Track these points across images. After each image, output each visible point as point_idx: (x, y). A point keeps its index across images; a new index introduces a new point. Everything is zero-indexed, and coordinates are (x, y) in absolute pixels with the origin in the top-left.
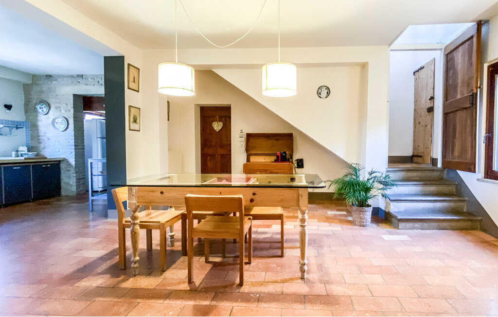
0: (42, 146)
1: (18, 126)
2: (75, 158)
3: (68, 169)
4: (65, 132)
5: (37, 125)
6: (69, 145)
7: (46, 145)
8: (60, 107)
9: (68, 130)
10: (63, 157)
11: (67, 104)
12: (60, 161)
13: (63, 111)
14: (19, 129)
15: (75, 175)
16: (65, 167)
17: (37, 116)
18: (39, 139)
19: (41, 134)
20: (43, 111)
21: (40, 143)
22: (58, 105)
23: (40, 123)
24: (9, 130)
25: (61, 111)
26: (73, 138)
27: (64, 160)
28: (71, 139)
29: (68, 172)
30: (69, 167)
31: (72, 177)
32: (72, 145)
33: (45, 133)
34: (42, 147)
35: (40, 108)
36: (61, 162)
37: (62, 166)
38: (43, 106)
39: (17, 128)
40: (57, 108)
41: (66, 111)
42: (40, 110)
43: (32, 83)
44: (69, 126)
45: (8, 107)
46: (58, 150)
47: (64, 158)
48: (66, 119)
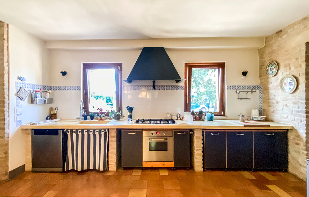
0: (271, 109)
1: (253, 90)
2: (306, 129)
3: (297, 141)
4: (294, 94)
5: (268, 88)
6: (298, 112)
7: (275, 109)
8: (289, 64)
9: (298, 91)
10: (292, 125)
11: (297, 59)
12: (287, 130)
13: (292, 68)
14: (253, 93)
15: (306, 152)
16: (294, 139)
17: (268, 78)
18: (269, 102)
19: (272, 97)
20: (273, 72)
21: (269, 106)
22: (287, 62)
23: (270, 86)
24: (245, 94)
25: (290, 68)
26: (305, 102)
27: (293, 129)
28: (301, 103)
29: (297, 146)
30: (298, 140)
31: (301, 154)
32: (301, 112)
33: (274, 96)
34: (272, 111)
35: (271, 69)
36: (289, 131)
37: (291, 136)
38: (273, 67)
39: (252, 92)
40: (285, 66)
41: (296, 68)
42: (270, 72)
43: (265, 46)
44: (300, 87)
45: (245, 74)
46: (286, 116)
47: (293, 127)
48: (295, 77)
